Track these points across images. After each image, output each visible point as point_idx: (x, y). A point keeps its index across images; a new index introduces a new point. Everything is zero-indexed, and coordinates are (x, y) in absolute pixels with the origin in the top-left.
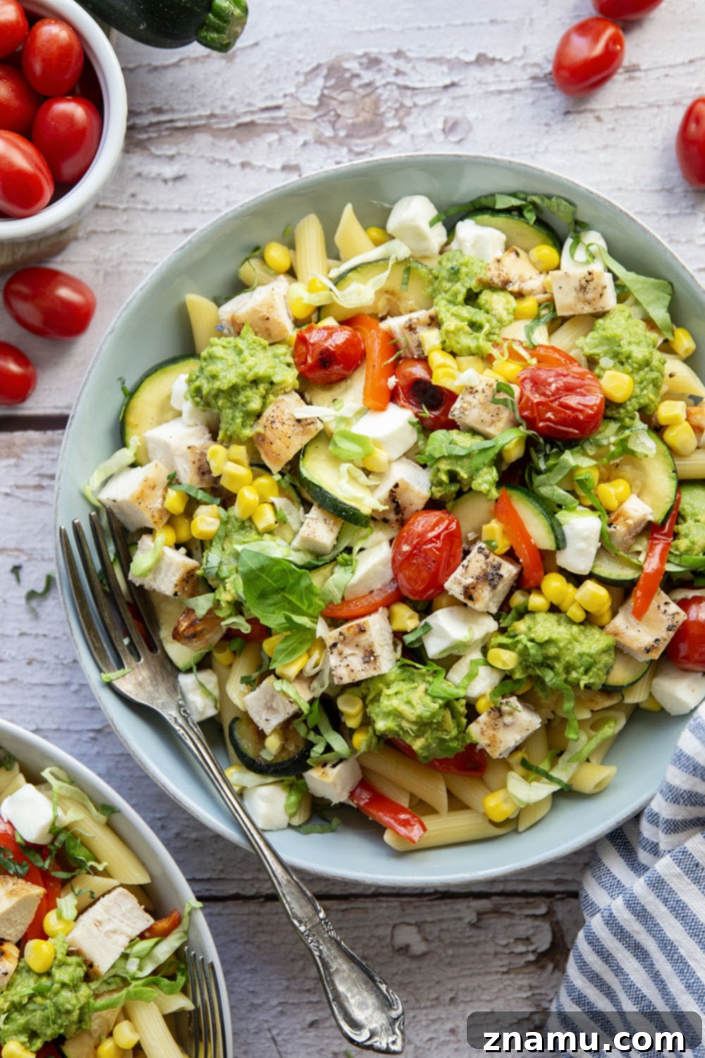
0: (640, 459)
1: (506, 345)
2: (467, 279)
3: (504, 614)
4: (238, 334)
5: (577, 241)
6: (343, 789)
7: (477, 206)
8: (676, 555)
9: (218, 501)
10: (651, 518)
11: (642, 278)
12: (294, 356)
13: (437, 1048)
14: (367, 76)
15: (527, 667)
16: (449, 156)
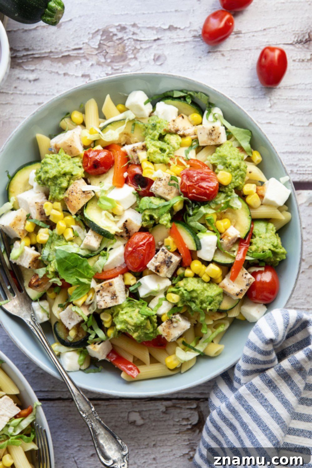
0: (235, 210)
1: (176, 159)
2: (159, 129)
3: (174, 278)
4: (58, 152)
5: (210, 112)
6: (103, 354)
7: (166, 96)
8: (251, 253)
9: (49, 226)
10: (239, 236)
11: (238, 129)
12: (82, 163)
13: (147, 466)
14: (120, 35)
15: (184, 302)
16: (153, 74)
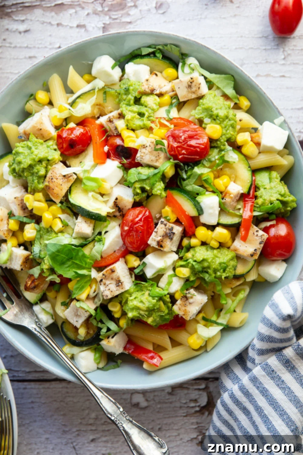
0: (232, 164)
1: (157, 120)
2: (133, 92)
3: (180, 250)
4: (28, 139)
5: (184, 64)
6: (120, 347)
7: (134, 55)
8: (258, 207)
9: (34, 221)
10: (242, 192)
11: (218, 76)
12: (57, 145)
15: (196, 274)
